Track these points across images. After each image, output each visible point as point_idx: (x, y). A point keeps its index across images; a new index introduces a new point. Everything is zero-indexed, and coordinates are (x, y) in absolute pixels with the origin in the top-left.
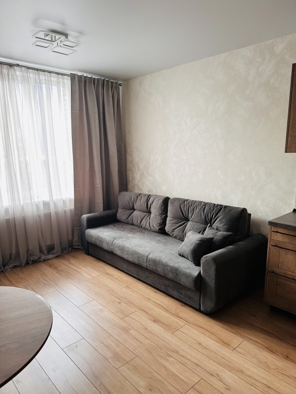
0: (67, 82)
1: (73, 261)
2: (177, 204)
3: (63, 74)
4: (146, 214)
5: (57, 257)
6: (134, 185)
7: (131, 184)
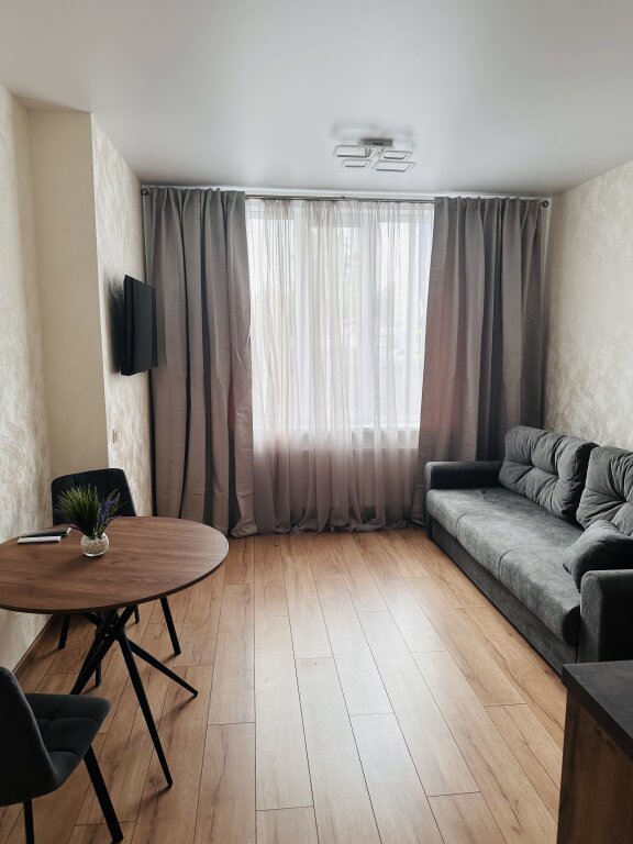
1: (399, 544)
2: (604, 460)
4: (551, 476)
5: (378, 530)
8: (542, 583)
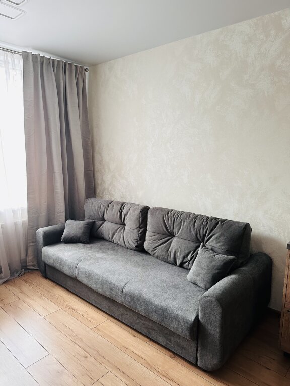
0: (19, 61)
2: (158, 215)
3: (12, 52)
4: (119, 226)
5: (5, 283)
6: (104, 189)
7: (100, 187)
8: (163, 304)
